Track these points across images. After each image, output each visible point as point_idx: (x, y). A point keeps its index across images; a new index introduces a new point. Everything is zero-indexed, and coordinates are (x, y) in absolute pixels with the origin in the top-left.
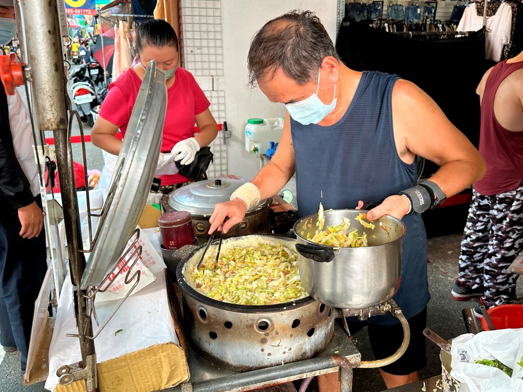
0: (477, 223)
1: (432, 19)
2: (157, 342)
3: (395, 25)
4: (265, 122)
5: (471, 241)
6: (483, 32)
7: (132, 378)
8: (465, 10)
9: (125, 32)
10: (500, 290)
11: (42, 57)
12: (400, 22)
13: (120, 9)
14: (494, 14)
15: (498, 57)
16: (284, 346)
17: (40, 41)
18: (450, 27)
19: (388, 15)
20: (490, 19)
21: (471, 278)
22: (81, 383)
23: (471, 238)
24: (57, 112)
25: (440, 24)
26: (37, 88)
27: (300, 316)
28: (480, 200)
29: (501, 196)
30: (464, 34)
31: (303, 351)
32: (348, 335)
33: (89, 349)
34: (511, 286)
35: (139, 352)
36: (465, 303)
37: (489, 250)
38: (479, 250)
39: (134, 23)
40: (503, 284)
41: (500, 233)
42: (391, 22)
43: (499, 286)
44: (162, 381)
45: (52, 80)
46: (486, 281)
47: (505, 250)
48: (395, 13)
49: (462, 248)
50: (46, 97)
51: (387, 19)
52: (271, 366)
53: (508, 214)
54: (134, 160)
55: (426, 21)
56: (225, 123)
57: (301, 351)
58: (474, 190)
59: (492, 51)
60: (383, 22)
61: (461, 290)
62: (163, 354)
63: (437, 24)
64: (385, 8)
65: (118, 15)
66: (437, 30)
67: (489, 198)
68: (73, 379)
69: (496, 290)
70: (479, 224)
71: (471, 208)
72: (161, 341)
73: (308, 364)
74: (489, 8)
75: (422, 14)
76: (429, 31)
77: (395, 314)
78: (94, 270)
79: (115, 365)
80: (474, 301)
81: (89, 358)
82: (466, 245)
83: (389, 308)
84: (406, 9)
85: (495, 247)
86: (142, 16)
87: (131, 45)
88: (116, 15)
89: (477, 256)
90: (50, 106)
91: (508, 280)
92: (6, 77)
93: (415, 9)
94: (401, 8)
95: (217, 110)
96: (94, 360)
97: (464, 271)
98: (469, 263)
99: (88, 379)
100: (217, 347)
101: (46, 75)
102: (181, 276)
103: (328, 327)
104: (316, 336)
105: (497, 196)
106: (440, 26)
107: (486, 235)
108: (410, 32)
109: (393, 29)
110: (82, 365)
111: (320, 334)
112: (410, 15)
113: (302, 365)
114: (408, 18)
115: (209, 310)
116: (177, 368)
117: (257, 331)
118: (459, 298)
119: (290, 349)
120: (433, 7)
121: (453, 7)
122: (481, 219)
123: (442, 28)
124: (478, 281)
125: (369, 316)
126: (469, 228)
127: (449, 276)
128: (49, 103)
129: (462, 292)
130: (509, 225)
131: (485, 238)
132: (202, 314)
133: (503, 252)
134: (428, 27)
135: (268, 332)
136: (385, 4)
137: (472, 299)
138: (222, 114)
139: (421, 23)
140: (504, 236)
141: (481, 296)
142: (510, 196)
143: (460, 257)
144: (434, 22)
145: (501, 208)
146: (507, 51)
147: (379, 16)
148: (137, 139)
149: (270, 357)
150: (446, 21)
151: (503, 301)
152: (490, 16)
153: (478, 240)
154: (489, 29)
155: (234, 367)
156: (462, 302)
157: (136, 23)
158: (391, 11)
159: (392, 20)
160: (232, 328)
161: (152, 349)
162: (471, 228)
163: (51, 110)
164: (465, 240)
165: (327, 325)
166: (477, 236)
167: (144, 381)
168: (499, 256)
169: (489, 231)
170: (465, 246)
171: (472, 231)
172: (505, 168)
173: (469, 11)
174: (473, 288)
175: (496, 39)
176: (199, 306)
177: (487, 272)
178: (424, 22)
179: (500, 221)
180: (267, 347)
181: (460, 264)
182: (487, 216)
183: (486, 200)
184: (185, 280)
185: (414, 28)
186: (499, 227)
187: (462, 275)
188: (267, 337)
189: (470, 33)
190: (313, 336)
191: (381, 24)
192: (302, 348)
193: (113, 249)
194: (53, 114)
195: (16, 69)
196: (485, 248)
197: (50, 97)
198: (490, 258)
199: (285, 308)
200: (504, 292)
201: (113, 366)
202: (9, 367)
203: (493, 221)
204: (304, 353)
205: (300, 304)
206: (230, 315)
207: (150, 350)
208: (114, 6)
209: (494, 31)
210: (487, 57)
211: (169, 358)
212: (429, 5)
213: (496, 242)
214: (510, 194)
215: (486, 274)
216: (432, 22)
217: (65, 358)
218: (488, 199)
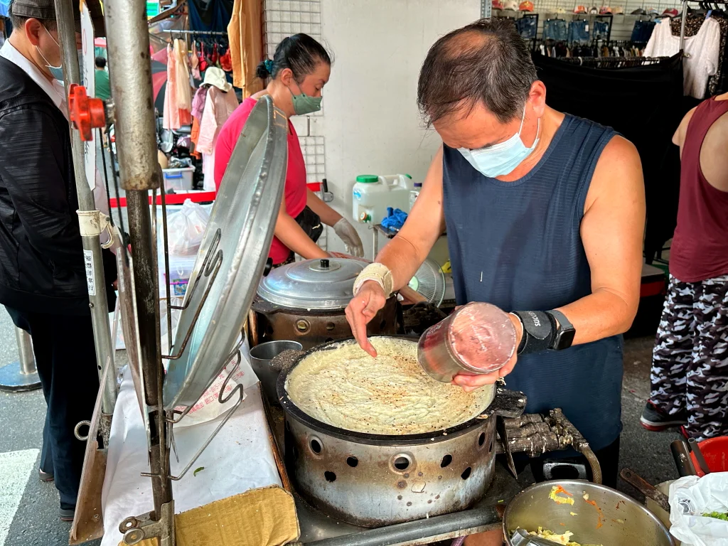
0: (676, 321)
1: (606, 40)
2: (254, 486)
3: (554, 48)
4: (381, 180)
5: (668, 347)
6: (680, 57)
7: (221, 535)
8: (656, 27)
9: (182, 55)
10: (710, 414)
11: (131, 88)
12: (561, 43)
13: (173, 23)
14: (696, 33)
15: (700, 92)
16: (430, 493)
17: (129, 66)
18: (630, 51)
19: (544, 33)
20: (690, 40)
21: (668, 400)
22: (152, 542)
23: (666, 342)
24: (149, 165)
25: (616, 46)
26: (122, 132)
27: (453, 451)
28: (679, 289)
29: (710, 282)
30: (654, 61)
31: (455, 499)
32: (514, 477)
33: (164, 495)
34: (724, 409)
35: (233, 499)
36: (660, 433)
37: (693, 358)
38: (678, 359)
39: (195, 42)
40: (714, 406)
41: (708, 335)
42: (548, 43)
43: (708, 409)
44: (261, 540)
45: (143, 121)
46: (690, 403)
47: (716, 359)
48: (555, 31)
49: (654, 357)
50: (134, 144)
51: (544, 40)
52: (412, 520)
53: (719, 308)
54: (252, 232)
55: (597, 42)
56: (325, 181)
57: (452, 499)
58: (671, 276)
59: (692, 84)
60: (537, 43)
61: (654, 415)
62: (265, 502)
63: (613, 46)
64: (540, 24)
65: (173, 31)
66: (612, 54)
67: (692, 286)
68: (142, 537)
69: (705, 415)
70: (678, 323)
71: (667, 300)
72: (259, 483)
73: (464, 518)
74: (688, 25)
75: (591, 32)
76: (602, 55)
77: (580, 449)
78: (190, 383)
79: (198, 517)
80: (672, 431)
81: (165, 507)
82: (660, 352)
83: (570, 440)
84: (569, 25)
85: (701, 354)
86: (205, 33)
87: (191, 73)
88: (169, 31)
89: (675, 368)
90: (140, 157)
91: (720, 400)
92: (84, 117)
93: (582, 25)
94: (562, 23)
95: (314, 162)
96: (171, 509)
97: (657, 389)
98: (664, 378)
99: (162, 536)
100: (335, 493)
101: (135, 113)
102: (284, 393)
103: (488, 466)
104: (473, 479)
105: (704, 283)
106: (616, 49)
107: (689, 339)
108: (580, 58)
109: (551, 53)
110: (154, 517)
111: (478, 477)
112: (576, 34)
113: (454, 519)
114: (572, 39)
115: (325, 440)
116: (283, 521)
117: (393, 471)
118: (651, 426)
119: (438, 497)
120: (607, 23)
121: (634, 23)
122: (680, 315)
123: (619, 51)
124: (677, 403)
125: (544, 451)
126: (664, 329)
127: (636, 396)
128: (139, 152)
129: (654, 419)
130: (721, 323)
131: (688, 344)
132: (316, 446)
133: (712, 361)
134: (599, 51)
135: (408, 472)
136: (540, 18)
137: (670, 429)
138: (321, 169)
139: (590, 45)
140: (714, 338)
141: (682, 425)
142: (722, 283)
143: (652, 370)
144: (608, 44)
145: (709, 300)
146: (714, 84)
147: (532, 35)
148: (256, 204)
149: (410, 508)
150: (625, 42)
151: (714, 430)
152: (689, 36)
153: (677, 345)
154: (688, 54)
155: (359, 520)
156: (656, 433)
157: (197, 42)
158: (549, 28)
159: (551, 40)
160: (357, 467)
161: (250, 494)
162: (666, 329)
163: (141, 163)
164: (658, 346)
165: (487, 464)
166: (675, 340)
167: (237, 540)
168: (707, 367)
169: (692, 333)
170: (658, 353)
171: (668, 333)
172: (714, 244)
173: (661, 28)
174: (671, 413)
175: (697, 68)
176: (311, 435)
177: (691, 390)
178: (595, 44)
179: (709, 317)
180: (407, 494)
181: (651, 380)
182: (689, 312)
183: (687, 288)
184: (290, 399)
185: (580, 51)
186: (707, 326)
187: (655, 394)
188: (407, 480)
189: (662, 59)
190: (469, 479)
191: (534, 45)
192: (454, 496)
193: (219, 353)
194: (143, 167)
195: (95, 106)
196: (687, 358)
197: (141, 144)
198: (695, 370)
199: (433, 439)
200: (715, 418)
201: (196, 518)
202: (27, 519)
203: (698, 319)
204: (456, 503)
205: (453, 434)
206: (353, 448)
207: (247, 496)
208: (164, 18)
209: (695, 56)
210: (686, 93)
211: (273, 507)
212: (602, 21)
213: (703, 346)
214: (722, 280)
215: (690, 393)
216: (606, 44)
217: (127, 506)
218: (690, 288)
